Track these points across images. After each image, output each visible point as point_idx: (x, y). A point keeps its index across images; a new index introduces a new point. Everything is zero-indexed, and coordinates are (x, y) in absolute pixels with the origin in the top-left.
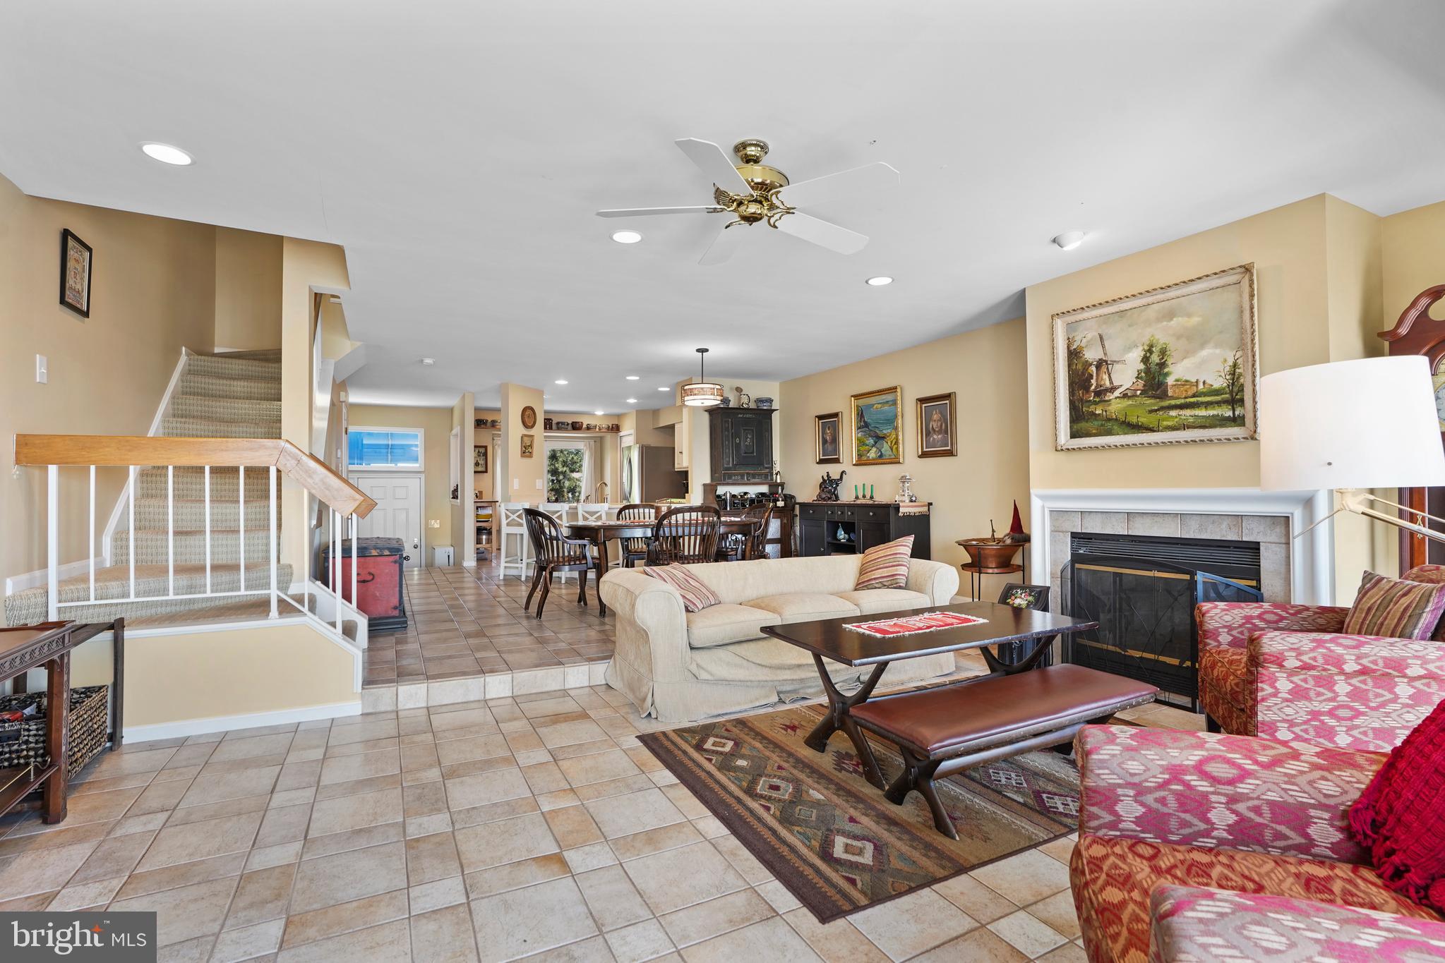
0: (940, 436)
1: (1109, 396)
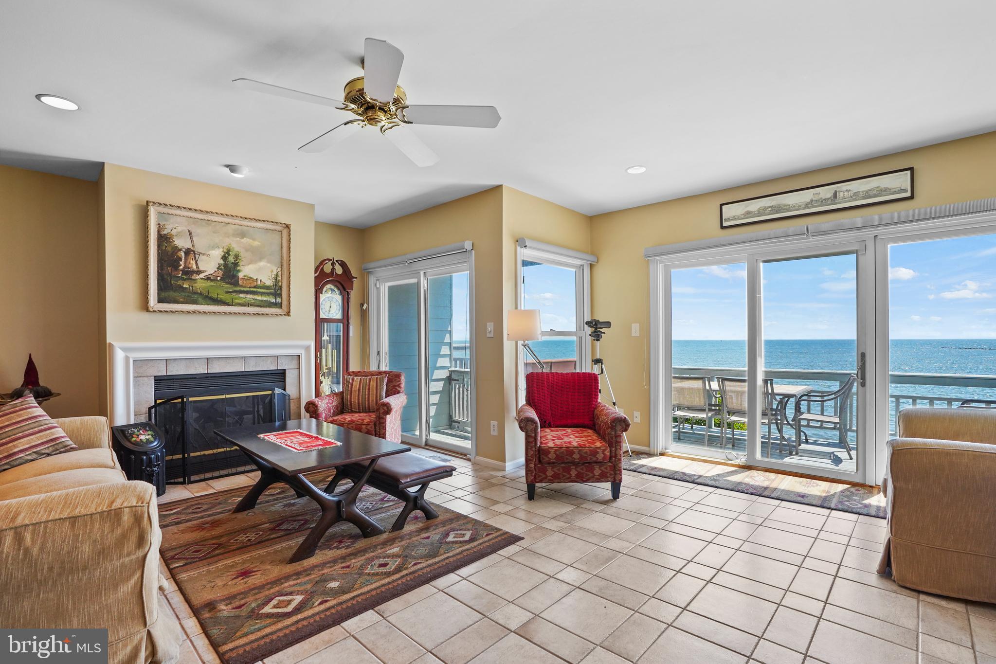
1: (195, 277)
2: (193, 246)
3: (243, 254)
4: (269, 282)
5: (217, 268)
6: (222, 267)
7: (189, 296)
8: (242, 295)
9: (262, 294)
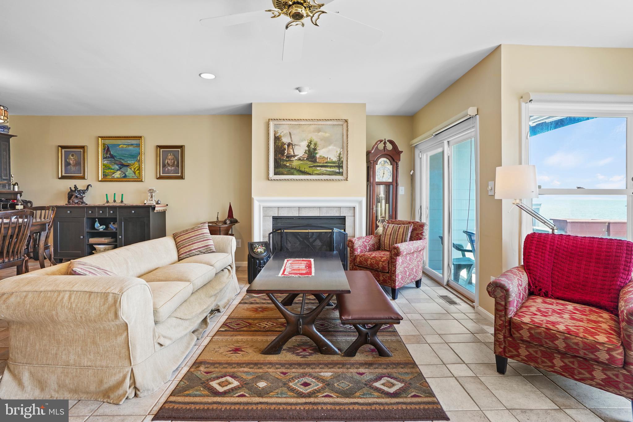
0: (173, 168)
1: (293, 159)
2: (292, 141)
3: (319, 143)
4: (335, 159)
5: (305, 153)
6: (307, 152)
7: (289, 170)
8: (318, 168)
9: (331, 167)
